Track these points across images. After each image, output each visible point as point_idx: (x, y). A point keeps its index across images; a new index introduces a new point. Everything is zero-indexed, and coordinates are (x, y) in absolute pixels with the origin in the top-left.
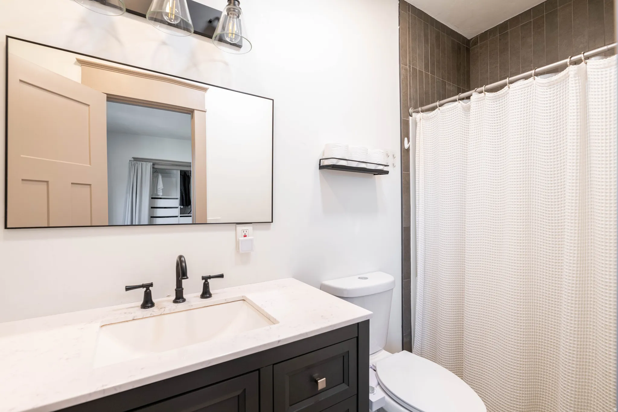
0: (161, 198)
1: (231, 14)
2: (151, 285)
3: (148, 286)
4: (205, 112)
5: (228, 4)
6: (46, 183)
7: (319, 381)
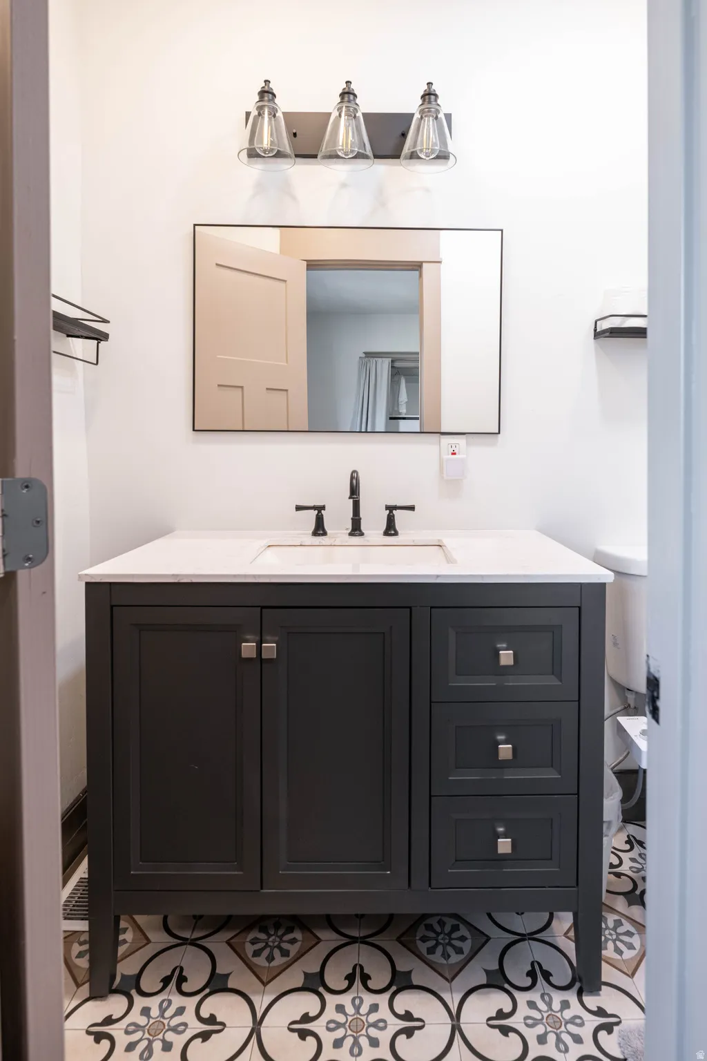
0: (404, 418)
1: (426, 116)
2: (323, 508)
3: (320, 509)
4: (440, 262)
5: (421, 103)
6: (240, 389)
7: (501, 652)
